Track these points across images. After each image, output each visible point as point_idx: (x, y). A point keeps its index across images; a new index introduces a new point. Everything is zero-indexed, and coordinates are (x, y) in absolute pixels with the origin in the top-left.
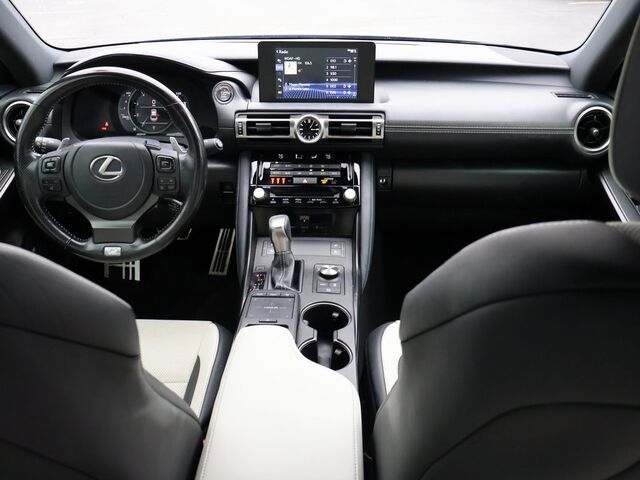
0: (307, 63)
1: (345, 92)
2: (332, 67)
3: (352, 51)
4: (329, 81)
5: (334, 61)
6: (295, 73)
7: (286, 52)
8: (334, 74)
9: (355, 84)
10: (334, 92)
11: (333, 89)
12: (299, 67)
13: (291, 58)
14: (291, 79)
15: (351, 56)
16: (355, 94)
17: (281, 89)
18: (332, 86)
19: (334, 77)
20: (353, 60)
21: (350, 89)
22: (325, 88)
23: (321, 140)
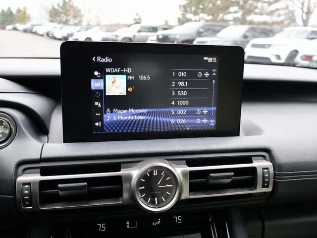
0: (143, 78)
1: (198, 121)
2: (181, 84)
3: (210, 60)
4: (176, 105)
5: (184, 74)
6: (124, 93)
7: (108, 60)
8: (184, 93)
9: (213, 109)
10: (184, 121)
11: (181, 116)
12: (129, 84)
13: (117, 70)
14: (117, 102)
15: (208, 66)
16: (212, 122)
17: (101, 119)
18: (181, 111)
19: (183, 98)
20: (211, 73)
21: (205, 117)
22: (169, 115)
23: (179, 202)
